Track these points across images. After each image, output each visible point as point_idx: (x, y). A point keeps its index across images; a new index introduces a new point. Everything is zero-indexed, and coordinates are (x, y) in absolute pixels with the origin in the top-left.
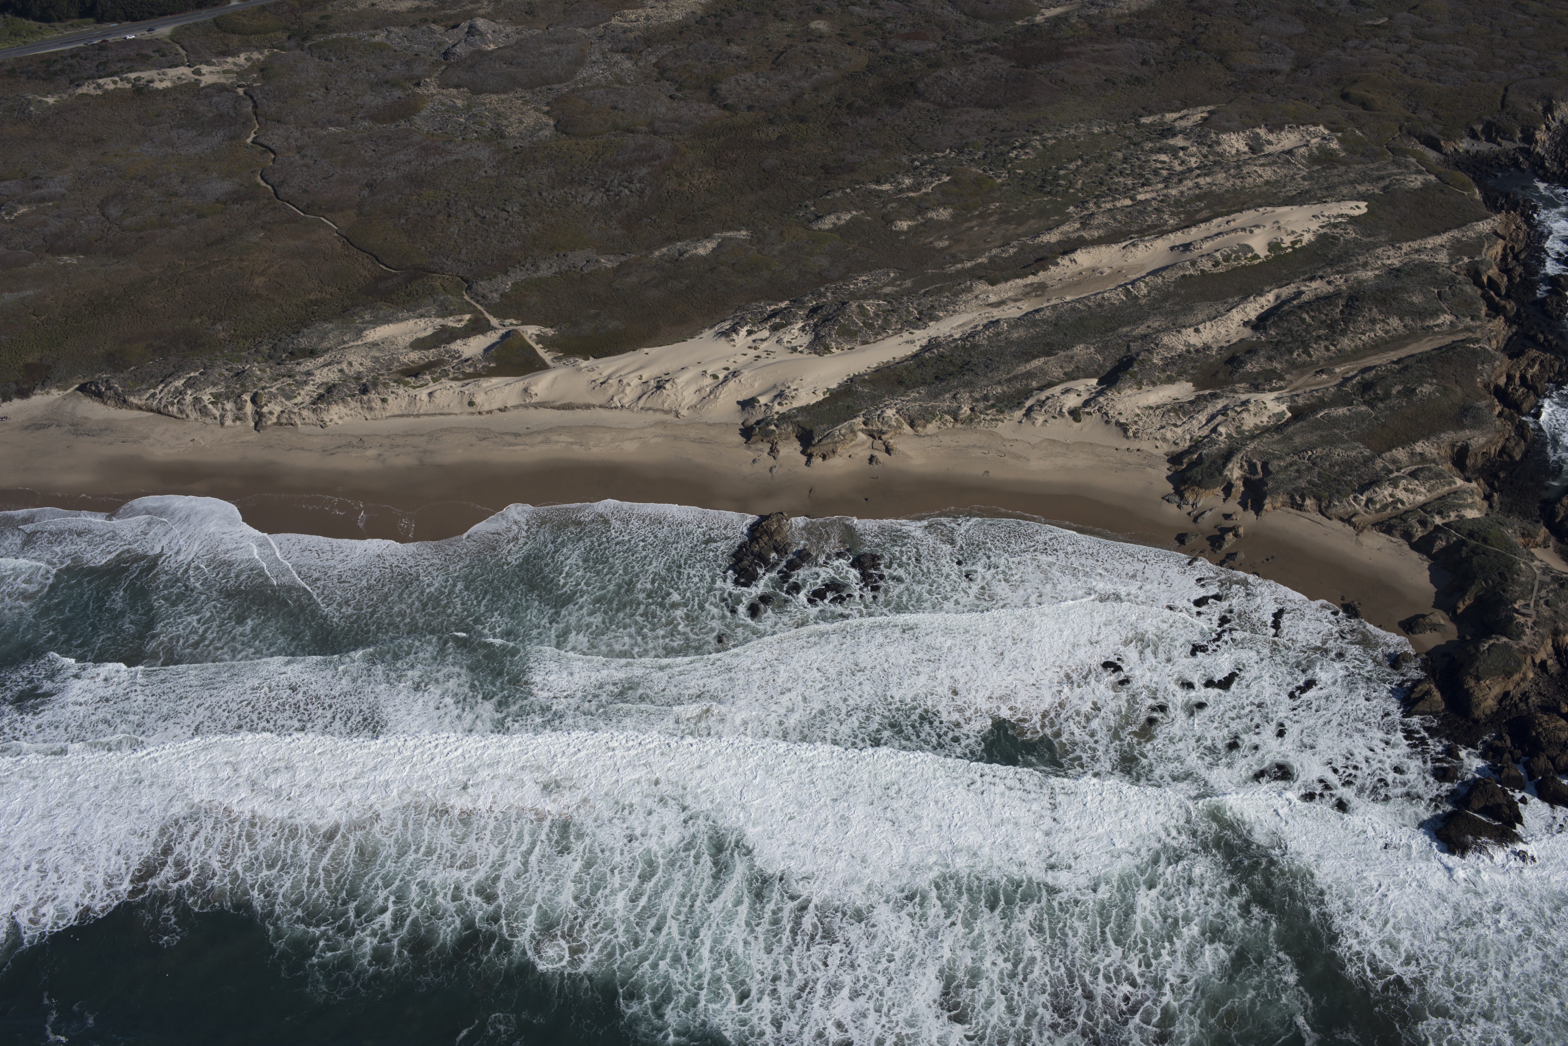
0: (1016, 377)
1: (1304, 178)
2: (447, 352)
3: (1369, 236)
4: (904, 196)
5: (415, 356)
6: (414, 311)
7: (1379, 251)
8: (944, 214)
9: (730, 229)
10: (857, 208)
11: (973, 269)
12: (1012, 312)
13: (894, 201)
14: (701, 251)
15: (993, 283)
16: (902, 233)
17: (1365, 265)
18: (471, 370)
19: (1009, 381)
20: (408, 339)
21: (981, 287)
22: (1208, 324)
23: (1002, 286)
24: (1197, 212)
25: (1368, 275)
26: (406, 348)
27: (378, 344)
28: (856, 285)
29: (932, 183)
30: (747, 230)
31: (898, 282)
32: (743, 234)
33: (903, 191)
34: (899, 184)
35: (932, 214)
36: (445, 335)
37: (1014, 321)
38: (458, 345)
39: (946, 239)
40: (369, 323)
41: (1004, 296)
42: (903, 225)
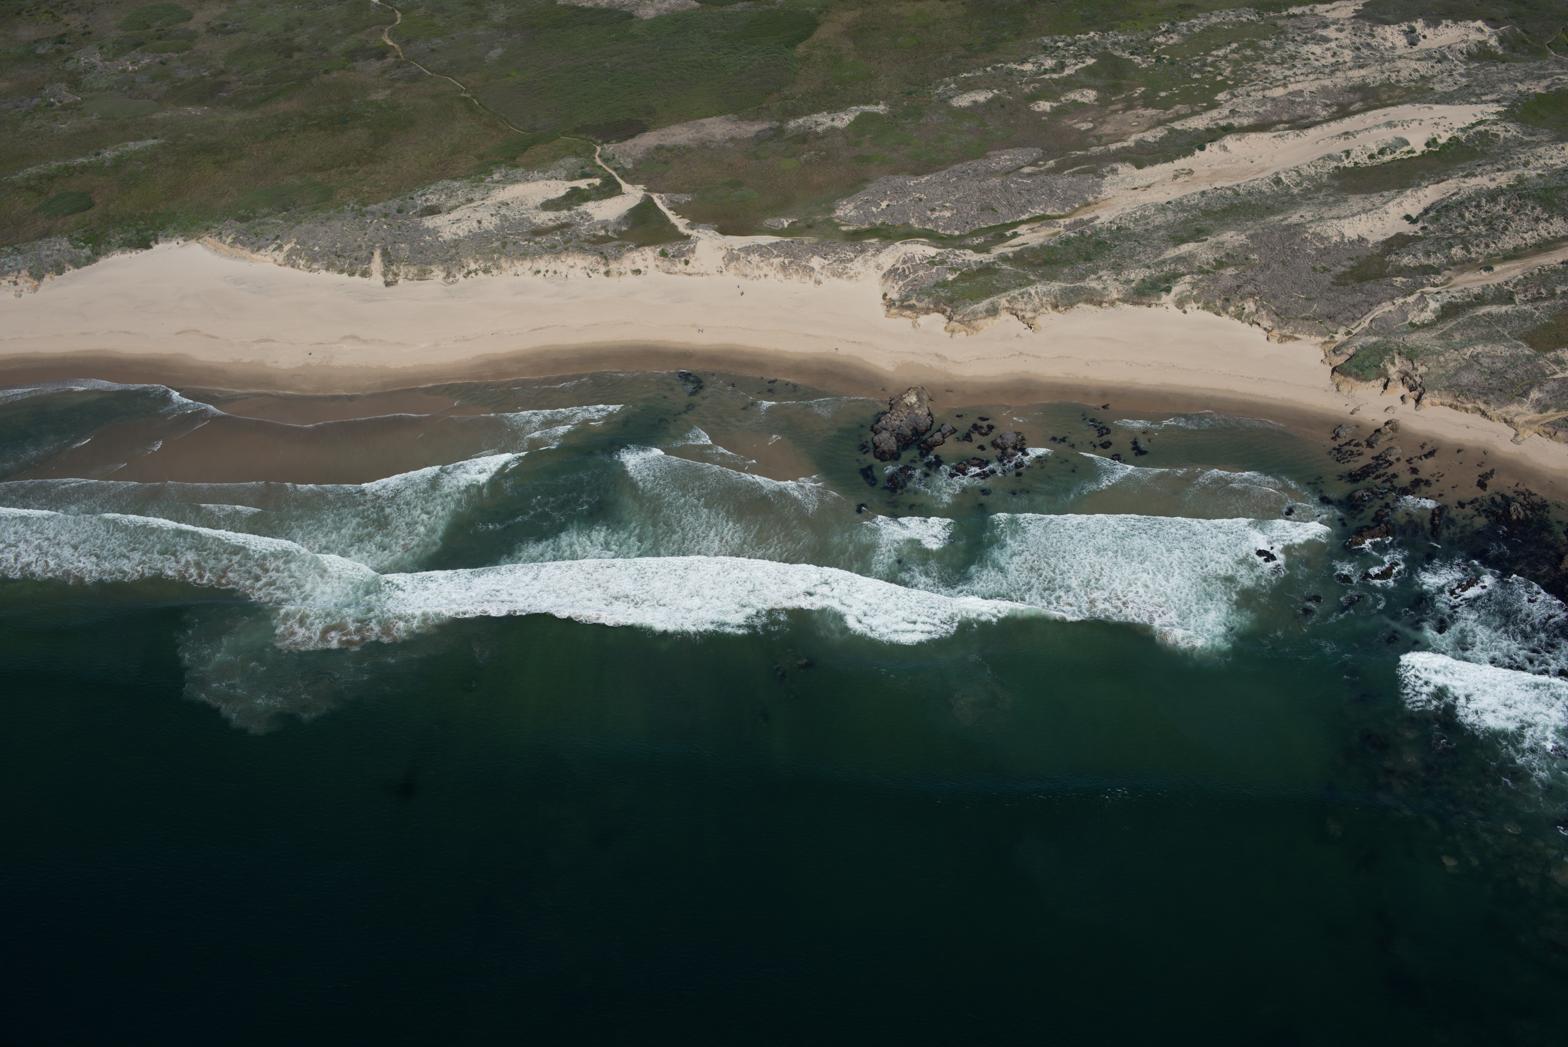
0: (1164, 262)
1: (1461, 75)
2: (579, 214)
3: (1531, 135)
4: (1047, 76)
5: (545, 218)
6: (545, 172)
7: (1541, 150)
8: (1089, 96)
9: (868, 103)
10: (999, 88)
11: (1118, 151)
12: (1159, 196)
13: (1035, 81)
14: (838, 124)
15: (1139, 166)
16: (1044, 113)
17: (1526, 164)
18: (603, 233)
19: (1157, 264)
20: (539, 200)
21: (1126, 170)
22: (1363, 216)
23: (1148, 170)
24: (1351, 104)
25: (1530, 173)
26: (537, 208)
27: (508, 204)
28: (998, 163)
29: (1075, 64)
30: (885, 105)
31: (1041, 163)
32: (881, 108)
33: (1046, 72)
34: (1042, 64)
35: (1075, 96)
36: (575, 197)
37: (1162, 205)
38: (590, 207)
39: (1090, 122)
40: (498, 182)
41: (1150, 180)
42: (1045, 106)
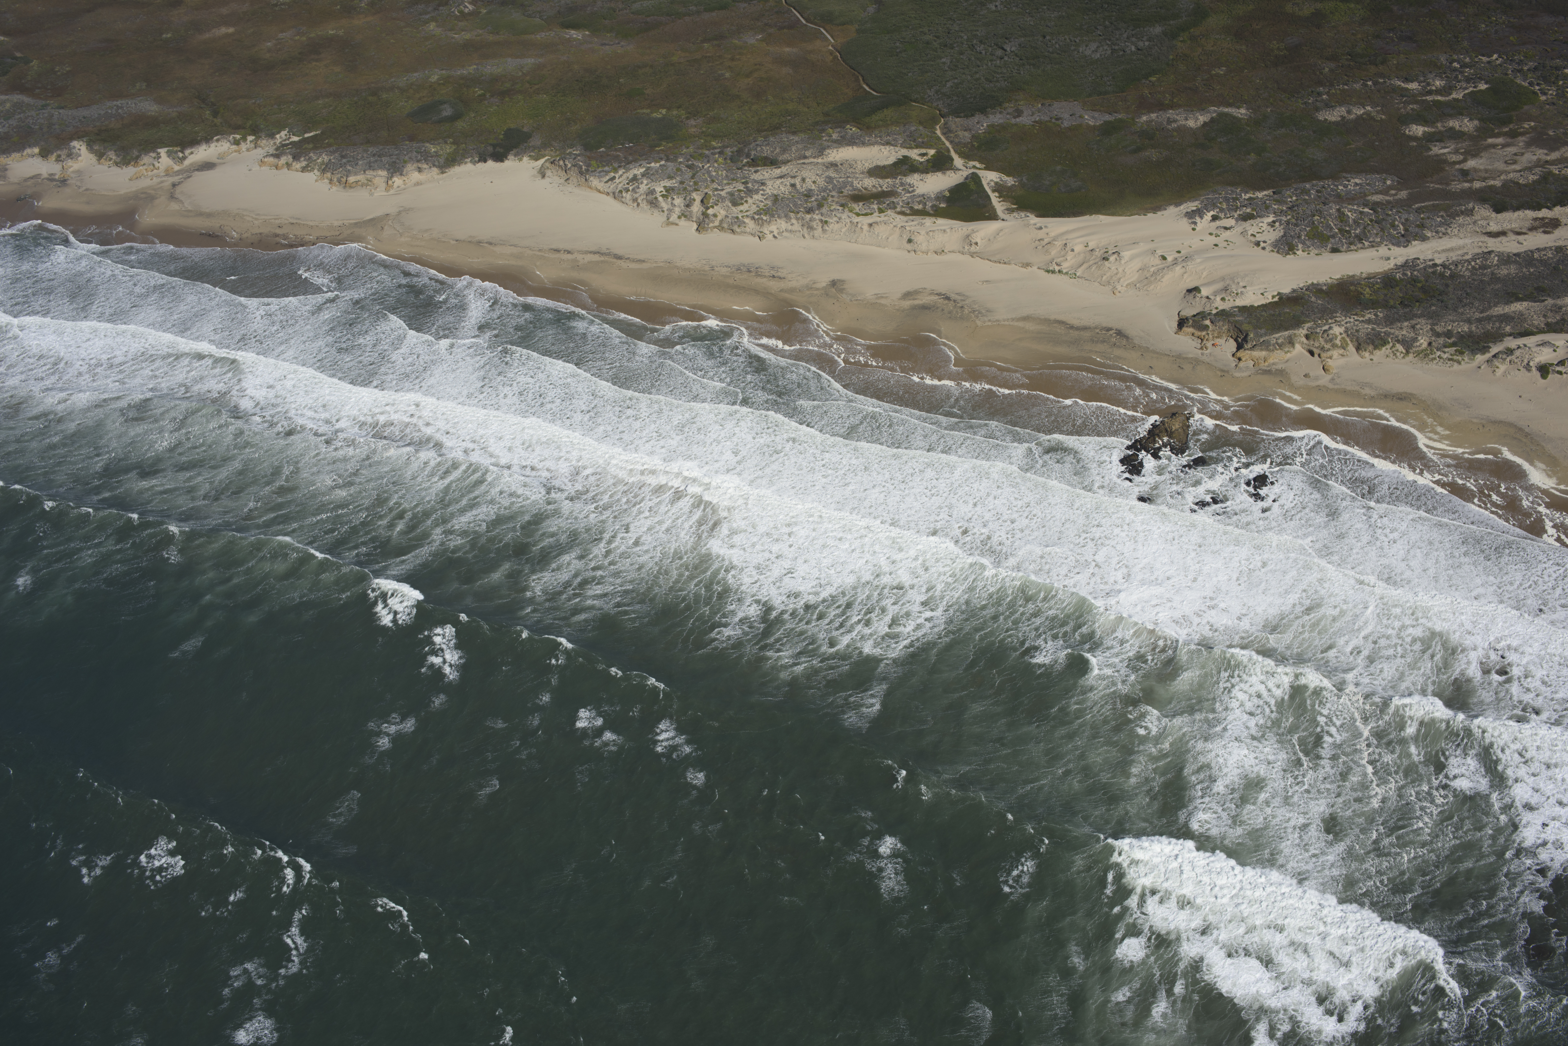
0: (1489, 319)
2: (902, 184)
4: (1429, 98)
5: (869, 183)
6: (882, 137)
8: (1467, 125)
9: (1230, 105)
10: (1374, 105)
11: (1481, 190)
12: (1509, 245)
13: (1416, 102)
14: (1191, 123)
15: (1498, 211)
16: (1415, 138)
18: (920, 207)
19: (1479, 320)
20: (868, 166)
21: (1483, 212)
23: (1507, 215)
26: (863, 173)
27: (836, 165)
28: (1346, 186)
29: (1466, 88)
30: (1247, 109)
31: (1393, 192)
32: (1241, 112)
33: (1430, 93)
34: (1428, 84)
35: (1454, 124)
36: (904, 166)
37: (1509, 256)
38: (914, 179)
39: (1462, 154)
40: (835, 141)
41: (1506, 226)
42: (1418, 130)
